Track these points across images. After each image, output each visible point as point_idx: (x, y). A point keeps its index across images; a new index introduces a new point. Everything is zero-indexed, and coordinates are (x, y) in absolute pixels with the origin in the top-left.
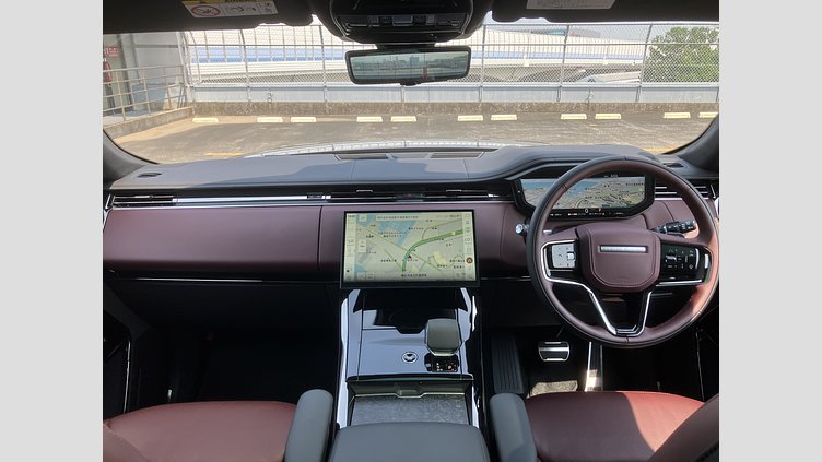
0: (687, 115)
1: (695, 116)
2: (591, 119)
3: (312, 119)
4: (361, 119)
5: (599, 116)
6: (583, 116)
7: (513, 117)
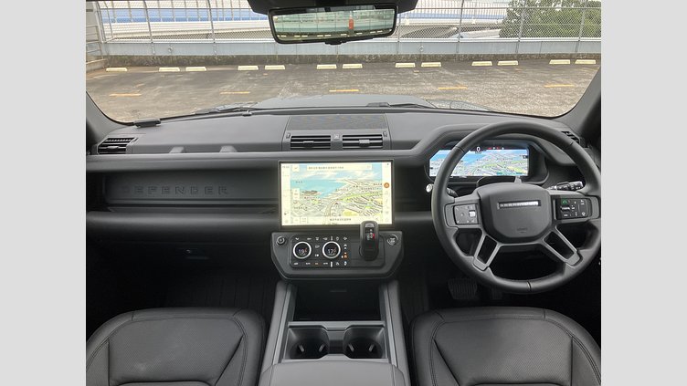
0: (490, 63)
1: (495, 65)
2: (418, 67)
3: (203, 69)
4: (241, 68)
5: (424, 65)
6: (413, 65)
7: (359, 66)
